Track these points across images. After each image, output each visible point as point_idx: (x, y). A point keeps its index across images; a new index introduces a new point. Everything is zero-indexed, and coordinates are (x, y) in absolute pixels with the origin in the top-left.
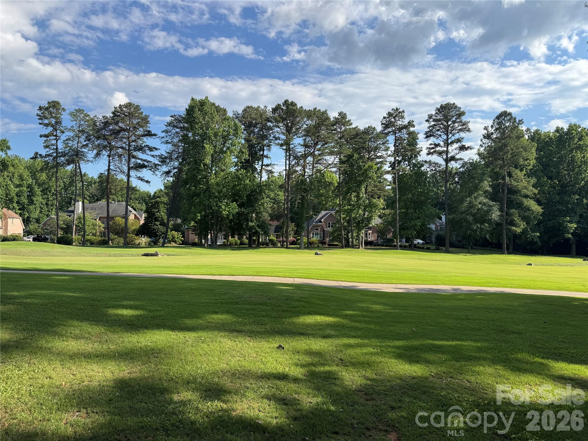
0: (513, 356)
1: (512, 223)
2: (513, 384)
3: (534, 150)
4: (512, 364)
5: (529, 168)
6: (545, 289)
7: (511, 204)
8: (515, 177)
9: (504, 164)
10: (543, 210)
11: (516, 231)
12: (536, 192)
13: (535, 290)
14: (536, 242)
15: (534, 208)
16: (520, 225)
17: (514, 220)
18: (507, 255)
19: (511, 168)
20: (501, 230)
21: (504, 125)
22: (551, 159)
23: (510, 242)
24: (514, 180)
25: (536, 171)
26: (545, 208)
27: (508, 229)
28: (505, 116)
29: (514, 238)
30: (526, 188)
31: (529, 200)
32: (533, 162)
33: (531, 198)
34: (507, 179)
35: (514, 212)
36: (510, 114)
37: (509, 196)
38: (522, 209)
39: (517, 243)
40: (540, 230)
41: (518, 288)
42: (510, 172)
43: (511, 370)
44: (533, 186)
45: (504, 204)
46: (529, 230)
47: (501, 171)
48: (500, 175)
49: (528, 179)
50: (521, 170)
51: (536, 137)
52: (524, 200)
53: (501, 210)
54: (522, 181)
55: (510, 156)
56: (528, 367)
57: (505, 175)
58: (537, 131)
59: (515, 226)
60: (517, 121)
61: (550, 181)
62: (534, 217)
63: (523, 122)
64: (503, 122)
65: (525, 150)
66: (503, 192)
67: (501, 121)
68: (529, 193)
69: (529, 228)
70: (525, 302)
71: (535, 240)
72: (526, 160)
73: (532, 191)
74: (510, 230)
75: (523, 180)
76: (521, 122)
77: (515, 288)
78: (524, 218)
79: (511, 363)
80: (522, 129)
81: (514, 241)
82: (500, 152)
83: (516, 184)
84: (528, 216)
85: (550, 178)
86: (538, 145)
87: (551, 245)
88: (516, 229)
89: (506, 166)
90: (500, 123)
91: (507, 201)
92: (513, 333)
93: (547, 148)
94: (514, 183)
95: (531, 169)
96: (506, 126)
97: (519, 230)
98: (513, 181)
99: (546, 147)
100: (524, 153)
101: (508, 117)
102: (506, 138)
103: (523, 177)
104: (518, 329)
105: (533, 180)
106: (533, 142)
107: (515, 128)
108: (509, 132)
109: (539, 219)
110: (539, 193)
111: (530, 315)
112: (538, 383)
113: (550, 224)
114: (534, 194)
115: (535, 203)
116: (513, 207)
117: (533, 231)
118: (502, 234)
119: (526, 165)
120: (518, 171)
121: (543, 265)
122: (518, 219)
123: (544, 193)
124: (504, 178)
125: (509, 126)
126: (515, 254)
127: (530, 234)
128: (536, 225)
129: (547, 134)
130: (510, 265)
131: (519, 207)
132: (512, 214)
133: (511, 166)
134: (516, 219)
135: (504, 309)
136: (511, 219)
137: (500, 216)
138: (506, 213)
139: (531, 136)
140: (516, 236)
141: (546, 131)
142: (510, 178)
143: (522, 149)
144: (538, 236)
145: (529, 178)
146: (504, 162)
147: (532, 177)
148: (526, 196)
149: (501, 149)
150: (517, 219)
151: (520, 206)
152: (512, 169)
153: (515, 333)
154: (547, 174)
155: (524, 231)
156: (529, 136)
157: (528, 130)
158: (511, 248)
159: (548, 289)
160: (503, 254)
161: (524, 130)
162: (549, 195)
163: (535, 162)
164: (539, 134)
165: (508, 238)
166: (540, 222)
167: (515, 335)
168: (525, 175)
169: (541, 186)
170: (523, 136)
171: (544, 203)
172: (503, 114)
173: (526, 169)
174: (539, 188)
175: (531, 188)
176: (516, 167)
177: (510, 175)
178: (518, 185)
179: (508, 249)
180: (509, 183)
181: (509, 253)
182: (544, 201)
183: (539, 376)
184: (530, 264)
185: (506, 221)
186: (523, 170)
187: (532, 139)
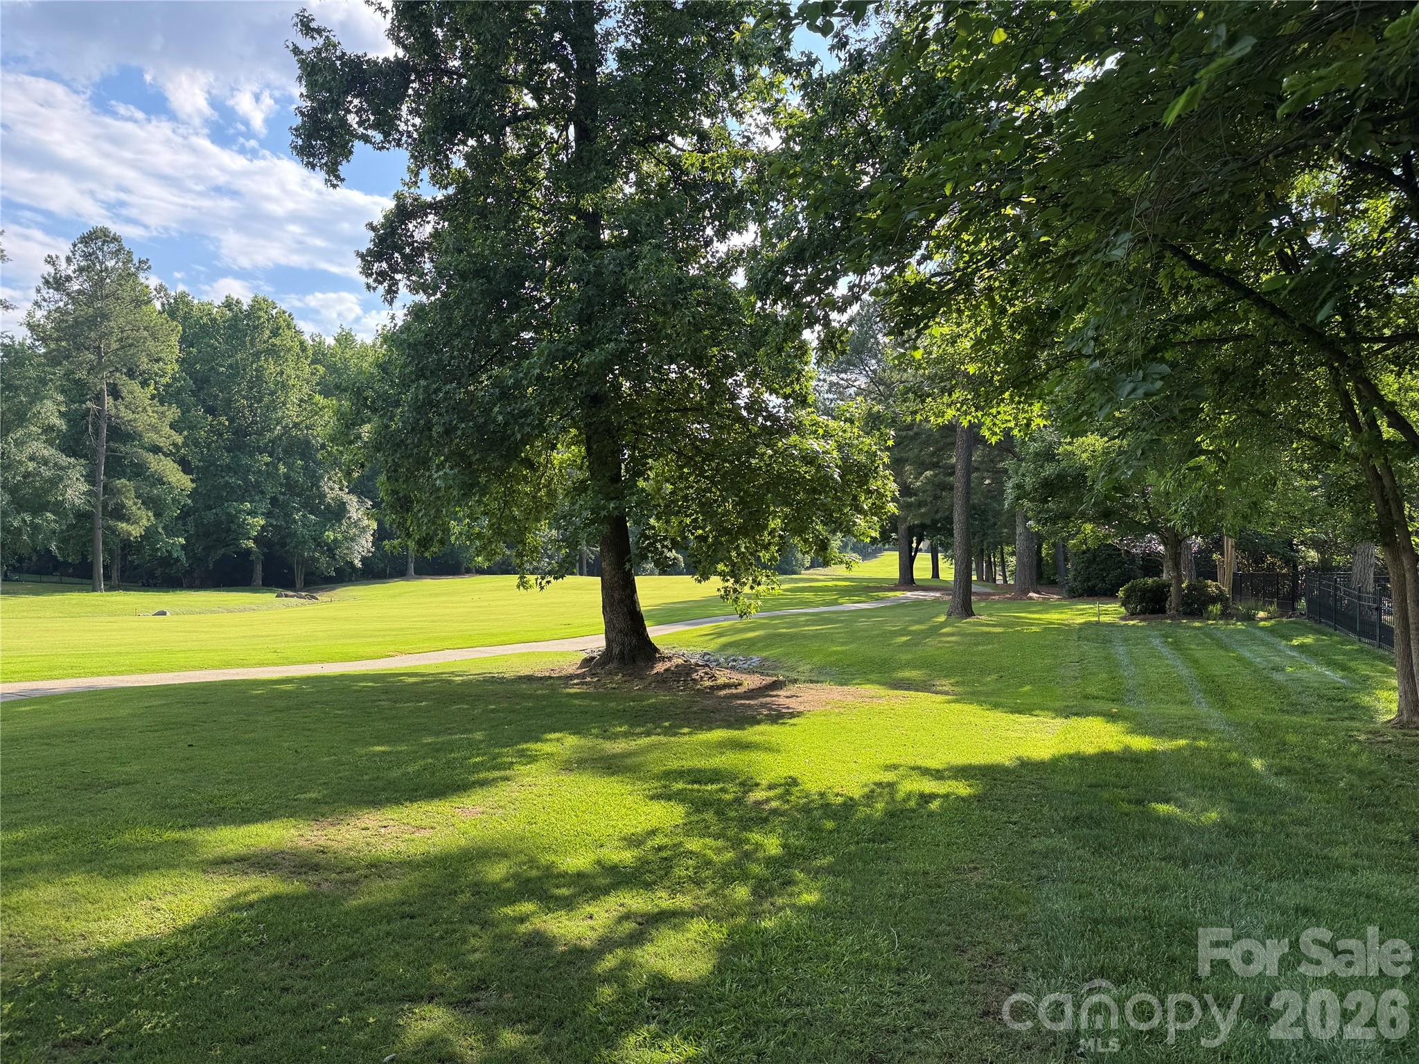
0: (111, 842)
1: (119, 513)
2: (109, 909)
3: (174, 339)
4: (108, 862)
5: (164, 381)
6: (194, 668)
7: (116, 466)
8: (129, 398)
9: (99, 363)
10: (194, 485)
11: (129, 534)
12: (179, 440)
13: (171, 675)
14: (177, 560)
15: (172, 479)
16: (141, 518)
17: (123, 506)
18: (104, 593)
19: (118, 375)
20: (92, 529)
21: (101, 263)
22: (213, 368)
23: (112, 559)
24: (126, 407)
25: (179, 391)
26: (199, 479)
27: (109, 528)
28: (104, 242)
29: (123, 549)
30: (154, 428)
31: (162, 457)
32: (172, 368)
33: (166, 455)
34: (108, 401)
35: (125, 486)
36: (116, 239)
37: (111, 444)
38: (146, 479)
39: (132, 562)
40: (186, 531)
41: (132, 672)
42: (115, 385)
43: (107, 877)
44: (172, 426)
45: (98, 465)
46: (160, 530)
47: (91, 379)
48: (89, 389)
49: (161, 409)
50: (144, 384)
51: (177, 309)
52: (150, 458)
53: (91, 478)
54: (145, 410)
55: (115, 346)
56: (147, 857)
57: (102, 390)
58: (183, 295)
59: (128, 521)
60: (136, 261)
61: (210, 418)
62: (174, 500)
63: (149, 268)
64: (100, 254)
65: (155, 339)
66: (97, 433)
67: (94, 253)
68: (162, 442)
69: (161, 525)
70: (147, 704)
71: (175, 555)
72: (157, 360)
73: (168, 437)
74: (113, 531)
75: (148, 408)
76: (144, 265)
77: (121, 673)
78: (151, 503)
79: (107, 859)
80: (147, 283)
81: (124, 558)
82: (91, 330)
83: (131, 416)
84: (159, 497)
85: (211, 410)
86: (184, 330)
87: (211, 566)
88: (130, 528)
89: (104, 369)
90: (90, 255)
91: (107, 458)
92: (114, 785)
93: (207, 340)
94: (126, 415)
95: (168, 385)
96: (106, 269)
97: (135, 531)
98: (122, 408)
99: (203, 338)
100: (150, 343)
101: (113, 247)
102: (107, 297)
103: (148, 402)
104: (126, 773)
105: (173, 413)
106: (174, 319)
107: (129, 276)
108: (114, 285)
109: (184, 506)
110: (185, 444)
111: (158, 734)
112: (169, 889)
113: (210, 516)
114: (175, 445)
115: (176, 465)
116: (122, 474)
117: (170, 532)
118: (92, 541)
119: (156, 374)
120: (135, 386)
121: (192, 613)
122: (135, 504)
123: (196, 444)
124: (98, 399)
125: (113, 269)
126: (126, 589)
127: (162, 540)
128: (177, 518)
129: (206, 310)
130: (112, 619)
131: (138, 475)
132: (119, 492)
133: (117, 370)
134: (129, 503)
135: (92, 731)
136: (117, 504)
137: (89, 493)
138: (105, 487)
139: (170, 304)
140: (127, 546)
141: (205, 299)
142: (116, 399)
143: (145, 333)
144: (183, 547)
145: (162, 404)
146: (100, 358)
147: (170, 404)
148: (156, 449)
149: (92, 322)
150: (131, 503)
151: (138, 471)
152: (121, 379)
153: (119, 785)
154: (204, 401)
155: (149, 534)
156: (163, 305)
157: (160, 289)
158: (115, 574)
159: (201, 668)
160: (94, 590)
161: (152, 287)
162: (209, 449)
163: (177, 368)
164: (187, 304)
165: (109, 551)
166: (186, 513)
167: (119, 790)
168: (153, 397)
169: (192, 427)
170: (149, 301)
171: (197, 467)
172: (100, 234)
173: (156, 383)
174: (185, 433)
175: (167, 430)
176: (131, 374)
177: (115, 393)
178: (135, 420)
179: (107, 577)
180: (113, 412)
181: (110, 588)
182: (195, 463)
183: (172, 872)
184: (164, 613)
185: (105, 507)
186: (148, 385)
187: (171, 312)
